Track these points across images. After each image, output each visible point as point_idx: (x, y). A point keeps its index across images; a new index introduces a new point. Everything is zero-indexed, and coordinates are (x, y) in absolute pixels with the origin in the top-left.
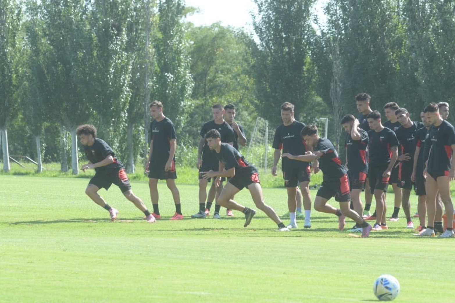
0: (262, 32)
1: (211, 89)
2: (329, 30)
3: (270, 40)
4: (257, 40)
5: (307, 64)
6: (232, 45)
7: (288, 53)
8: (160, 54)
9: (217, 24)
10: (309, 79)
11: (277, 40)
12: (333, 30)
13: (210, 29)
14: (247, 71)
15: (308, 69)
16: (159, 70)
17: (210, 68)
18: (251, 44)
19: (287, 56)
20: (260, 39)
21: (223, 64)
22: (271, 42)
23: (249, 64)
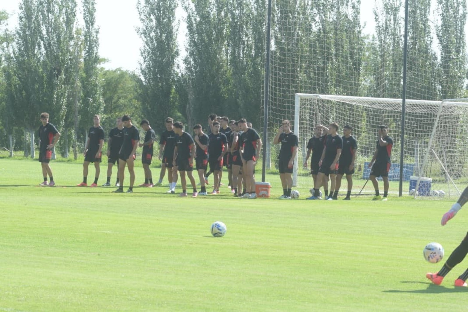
0: (145, 74)
1: (115, 108)
2: (186, 73)
3: (151, 79)
4: (142, 78)
5: (172, 93)
6: (128, 82)
7: (162, 87)
8: (84, 86)
9: (119, 68)
10: (174, 103)
11: (155, 79)
12: (189, 73)
13: (115, 71)
14: (137, 97)
15: (173, 96)
16: (83, 96)
17: (114, 95)
18: (139, 81)
19: (161, 89)
20: (145, 78)
21: (122, 93)
22: (151, 80)
23: (138, 93)
